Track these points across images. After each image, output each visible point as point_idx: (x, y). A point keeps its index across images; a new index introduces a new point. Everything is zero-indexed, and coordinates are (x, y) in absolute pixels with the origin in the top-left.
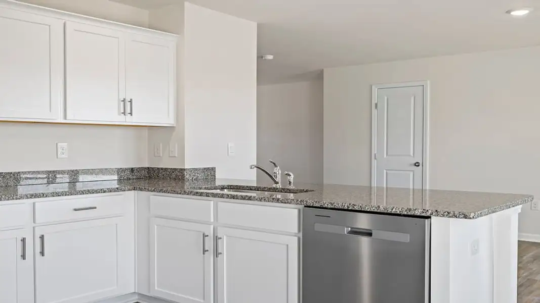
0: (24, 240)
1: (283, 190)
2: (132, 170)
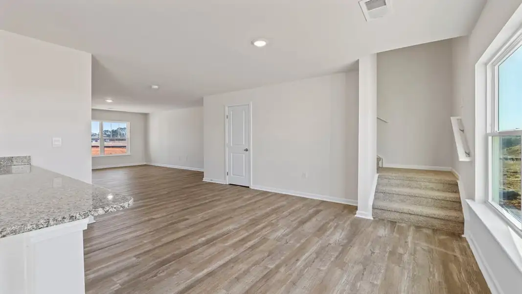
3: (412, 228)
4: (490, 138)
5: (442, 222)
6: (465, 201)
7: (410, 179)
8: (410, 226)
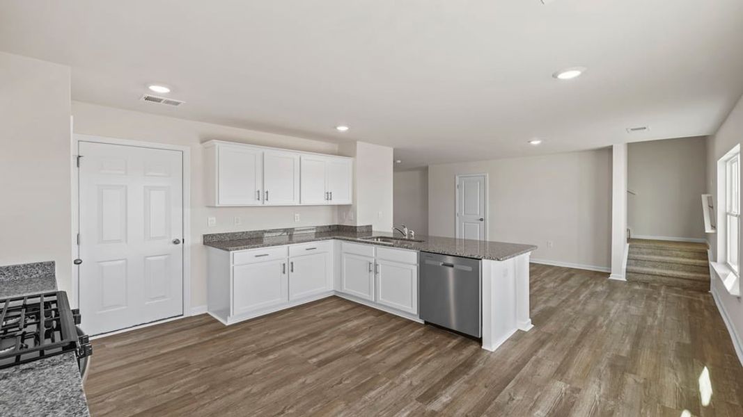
0: (284, 265)
1: (409, 240)
2: (330, 226)
3: (663, 288)
4: (728, 216)
5: (691, 282)
6: (712, 264)
7: (662, 249)
8: (662, 286)
